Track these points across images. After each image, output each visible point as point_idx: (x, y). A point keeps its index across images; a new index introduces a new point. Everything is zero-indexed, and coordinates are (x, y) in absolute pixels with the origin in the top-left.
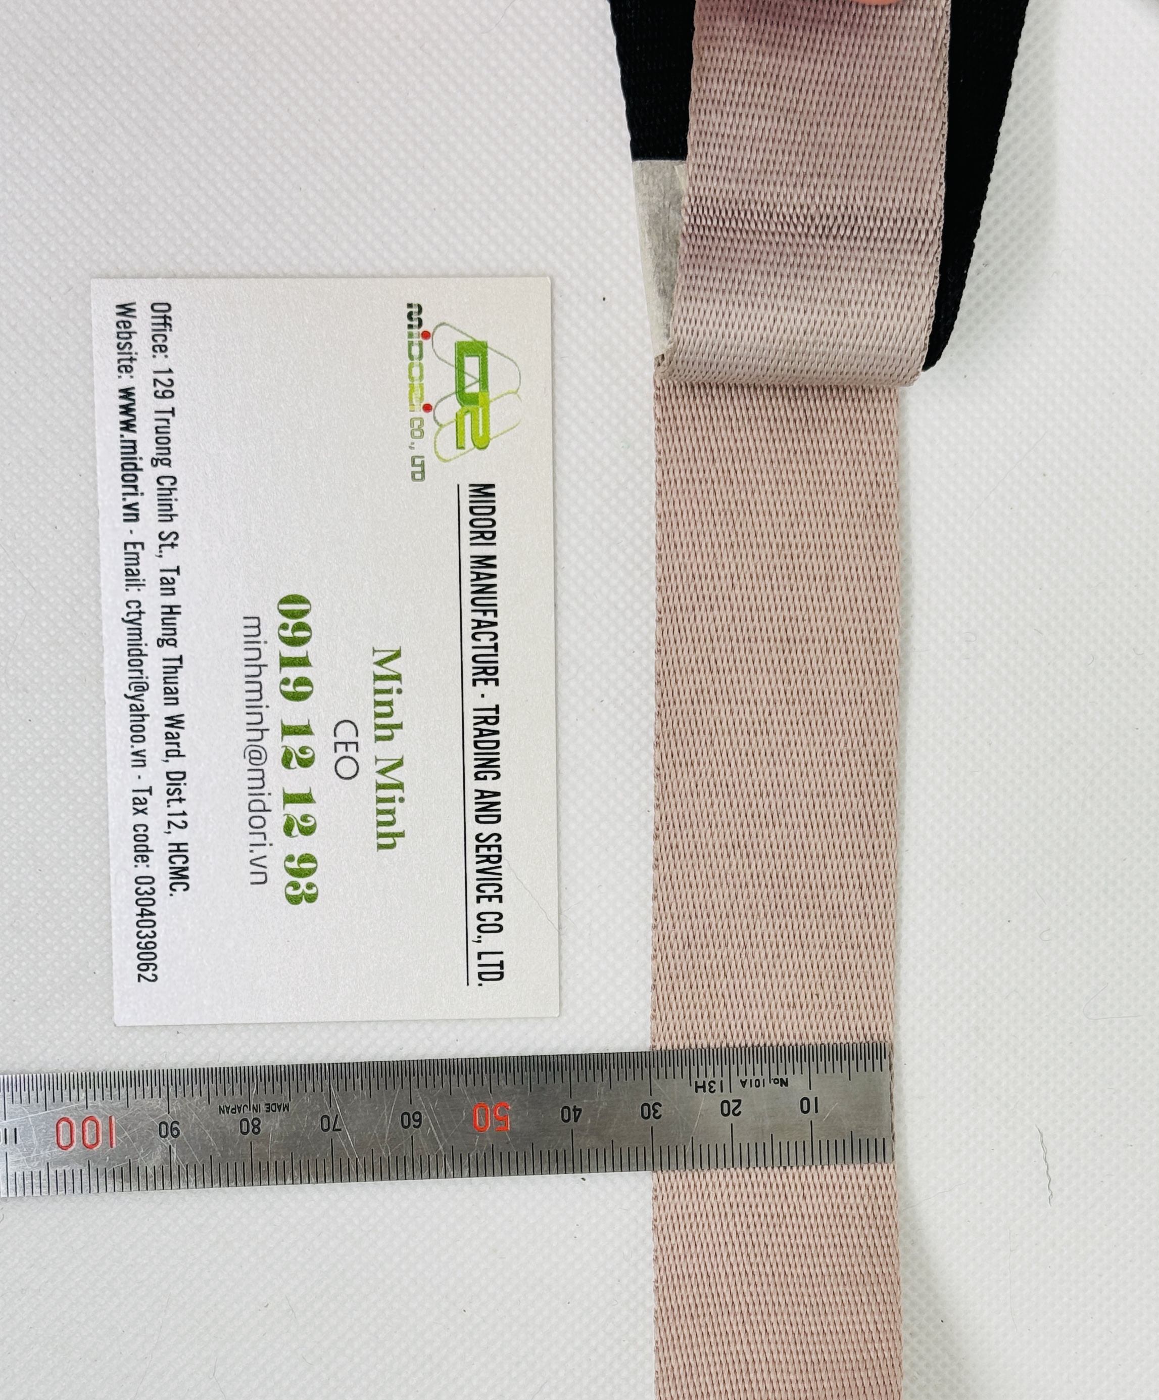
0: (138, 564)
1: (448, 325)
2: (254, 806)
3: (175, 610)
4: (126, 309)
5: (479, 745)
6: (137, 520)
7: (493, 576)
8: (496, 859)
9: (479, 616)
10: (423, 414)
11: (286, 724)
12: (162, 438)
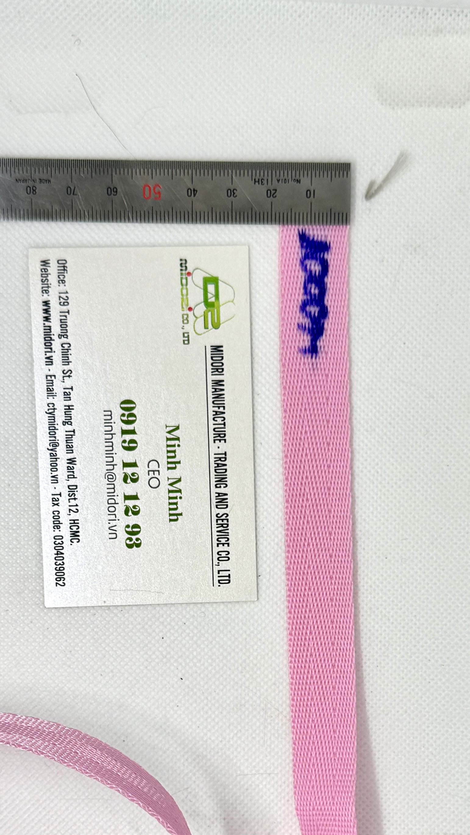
0: (53, 385)
1: (199, 269)
2: (110, 501)
3: (71, 407)
4: (45, 263)
5: (217, 471)
6: (52, 364)
7: (223, 390)
8: (226, 526)
9: (216, 409)
10: (188, 312)
11: (125, 462)
12: (64, 324)
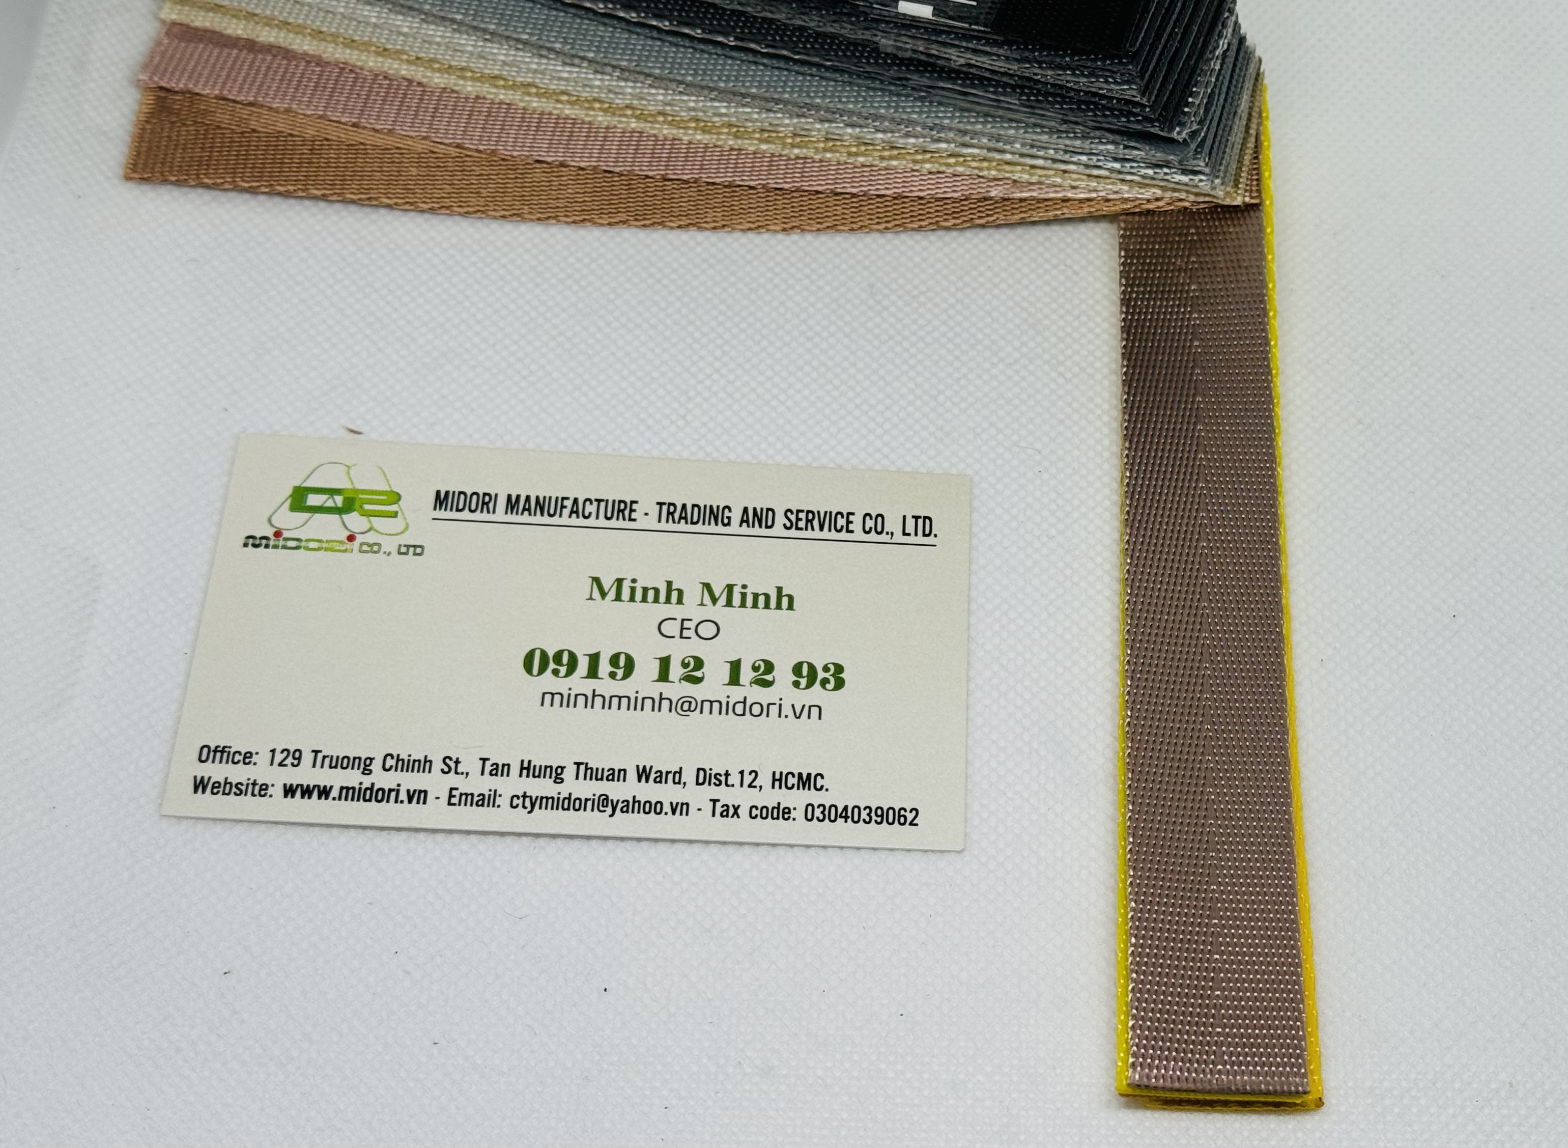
0: (472, 795)
1: (271, 516)
2: (739, 711)
3: (526, 765)
4: (200, 785)
5: (695, 519)
7: (528, 498)
8: (810, 515)
9: (566, 512)
10: (356, 544)
11: (656, 677)
12: (342, 762)
